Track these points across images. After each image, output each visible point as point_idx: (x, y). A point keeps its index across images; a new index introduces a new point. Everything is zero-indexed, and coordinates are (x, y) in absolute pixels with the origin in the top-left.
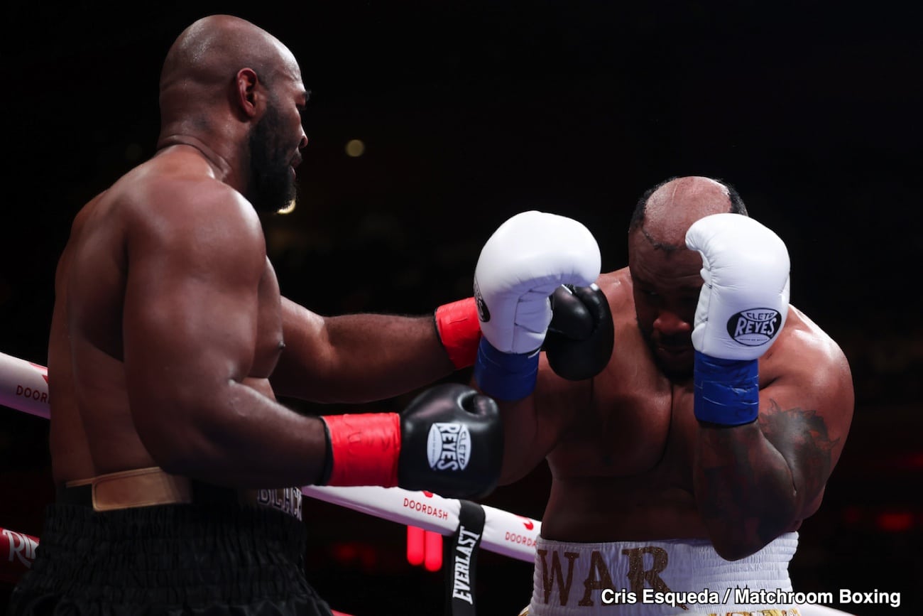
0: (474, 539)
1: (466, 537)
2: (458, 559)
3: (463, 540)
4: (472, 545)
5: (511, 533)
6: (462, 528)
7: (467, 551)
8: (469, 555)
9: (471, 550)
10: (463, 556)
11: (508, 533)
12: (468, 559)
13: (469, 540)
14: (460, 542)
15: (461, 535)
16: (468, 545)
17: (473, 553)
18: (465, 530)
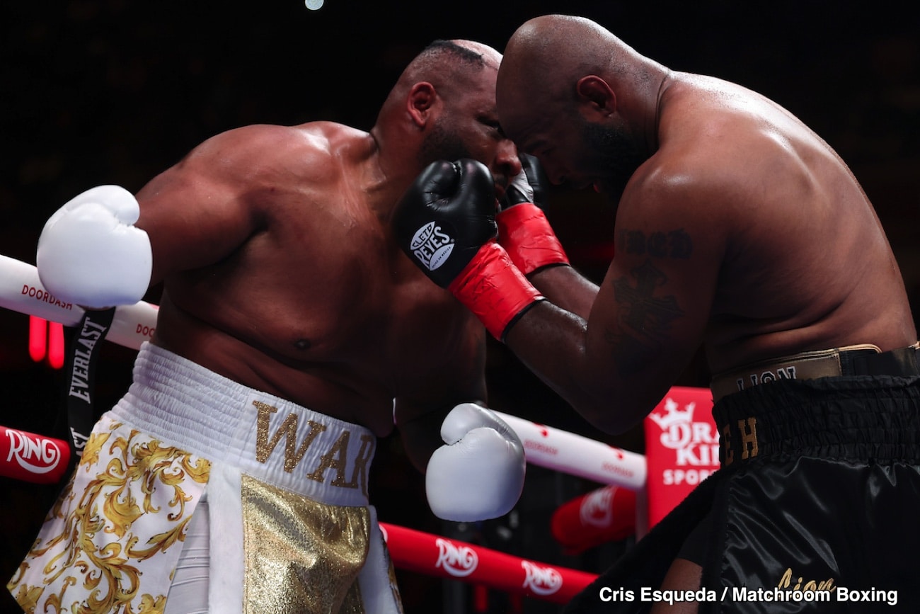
0: (99, 330)
1: (90, 329)
2: (77, 353)
3: (86, 332)
4: (96, 338)
5: (143, 326)
6: (88, 318)
7: (90, 344)
8: (92, 348)
9: (94, 343)
10: (84, 349)
11: (139, 325)
12: (89, 352)
13: (94, 332)
14: (83, 334)
15: (85, 326)
16: (91, 338)
17: (95, 347)
18: (90, 321)
